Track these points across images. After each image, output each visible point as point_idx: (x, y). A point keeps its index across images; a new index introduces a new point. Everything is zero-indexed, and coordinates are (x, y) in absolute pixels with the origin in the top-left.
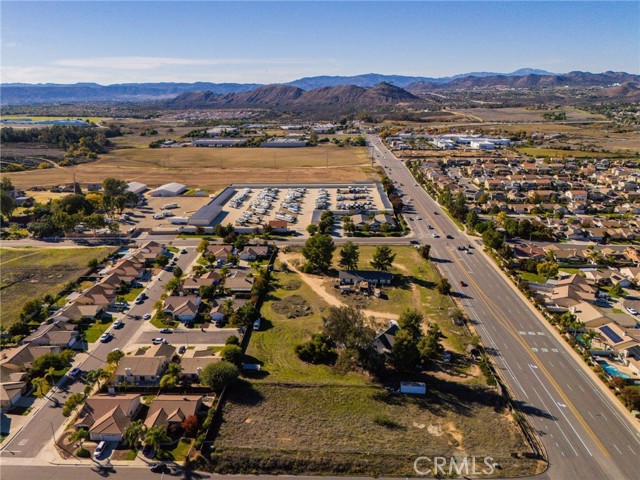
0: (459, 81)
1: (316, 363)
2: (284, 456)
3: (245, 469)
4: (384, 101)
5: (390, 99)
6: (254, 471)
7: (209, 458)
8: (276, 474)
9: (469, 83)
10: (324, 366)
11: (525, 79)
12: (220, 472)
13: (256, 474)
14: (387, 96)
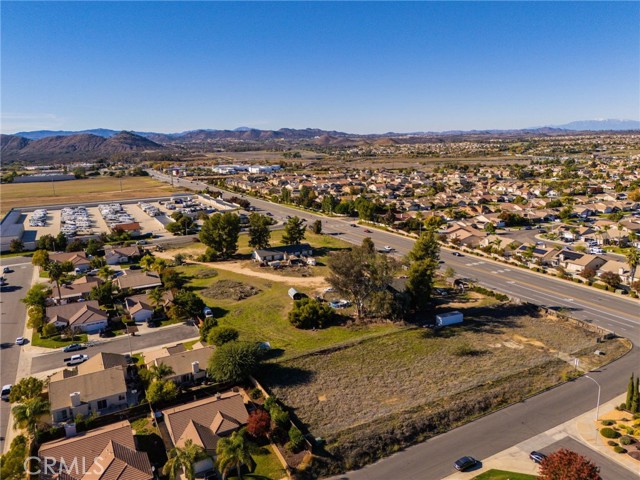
0: (191, 135)
1: (324, 327)
2: (415, 416)
3: (384, 450)
4: (128, 149)
5: (135, 148)
6: (396, 447)
7: (327, 454)
8: (424, 441)
9: (203, 136)
10: (336, 328)
11: (248, 133)
12: (356, 467)
13: (400, 450)
14: (131, 145)
